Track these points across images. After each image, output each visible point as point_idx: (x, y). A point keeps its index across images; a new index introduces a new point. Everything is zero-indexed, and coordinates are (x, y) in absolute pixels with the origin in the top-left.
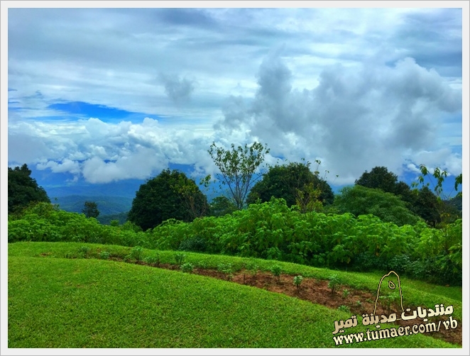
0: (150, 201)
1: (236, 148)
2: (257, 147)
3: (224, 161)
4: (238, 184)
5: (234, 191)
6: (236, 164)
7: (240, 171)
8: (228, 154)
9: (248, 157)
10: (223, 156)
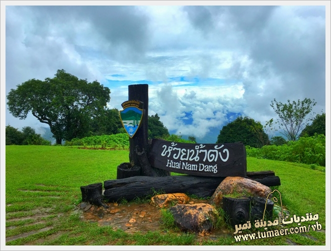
0: (229, 136)
1: (292, 103)
2: (307, 101)
3: (282, 111)
4: (292, 125)
5: (289, 130)
6: (291, 113)
7: (294, 117)
8: (285, 106)
9: (300, 108)
10: (281, 108)
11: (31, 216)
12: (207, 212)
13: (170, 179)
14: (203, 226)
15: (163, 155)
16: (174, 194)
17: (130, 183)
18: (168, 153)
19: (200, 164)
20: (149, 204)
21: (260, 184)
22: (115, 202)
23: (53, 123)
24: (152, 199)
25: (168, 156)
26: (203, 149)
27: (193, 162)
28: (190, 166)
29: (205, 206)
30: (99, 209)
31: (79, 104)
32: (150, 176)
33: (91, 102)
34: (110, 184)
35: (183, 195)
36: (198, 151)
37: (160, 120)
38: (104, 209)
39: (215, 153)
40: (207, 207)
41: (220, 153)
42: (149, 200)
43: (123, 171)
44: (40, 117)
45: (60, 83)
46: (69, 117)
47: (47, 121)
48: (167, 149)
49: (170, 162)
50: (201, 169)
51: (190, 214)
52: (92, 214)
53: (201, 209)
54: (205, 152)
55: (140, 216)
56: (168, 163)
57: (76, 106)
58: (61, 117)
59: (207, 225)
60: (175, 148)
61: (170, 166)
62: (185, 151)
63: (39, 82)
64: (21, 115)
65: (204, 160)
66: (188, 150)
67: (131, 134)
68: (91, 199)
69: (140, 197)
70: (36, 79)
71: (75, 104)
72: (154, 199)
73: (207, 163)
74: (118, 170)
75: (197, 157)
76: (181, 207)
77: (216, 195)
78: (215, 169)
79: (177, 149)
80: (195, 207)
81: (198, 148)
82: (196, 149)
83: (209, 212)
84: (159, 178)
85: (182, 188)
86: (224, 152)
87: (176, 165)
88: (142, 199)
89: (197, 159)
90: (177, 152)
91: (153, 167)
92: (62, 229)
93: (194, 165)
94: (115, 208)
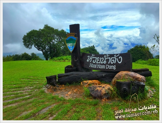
11: (23, 90)
12: (107, 89)
13: (91, 73)
14: (104, 96)
15: (88, 61)
16: (92, 80)
17: (70, 75)
18: (90, 60)
19: (107, 65)
20: (80, 85)
21: (139, 75)
22: (63, 84)
23: (44, 51)
24: (81, 83)
25: (90, 62)
26: (108, 57)
27: (103, 64)
28: (102, 66)
29: (106, 86)
30: (54, 88)
31: (55, 41)
32: (81, 72)
33: (61, 40)
34: (61, 76)
35: (97, 81)
36: (105, 58)
37: (95, 48)
38: (57, 88)
39: (114, 59)
40: (107, 86)
41: (117, 59)
42: (80, 84)
43: (68, 69)
44: (38, 48)
45: (46, 31)
46: (51, 47)
47: (41, 50)
48: (90, 58)
49: (91, 64)
50: (107, 67)
51: (98, 89)
52: (51, 90)
53: (104, 87)
54: (109, 59)
55: (74, 91)
56: (90, 65)
57: (54, 42)
58: (47, 48)
59: (106, 95)
60: (94, 57)
61: (91, 67)
62: (99, 58)
63: (36, 31)
64: (29, 47)
65: (109, 63)
66: (101, 58)
67: (71, 51)
68: (51, 83)
69: (75, 82)
70: (35, 30)
71: (53, 41)
72: (82, 83)
73: (110, 64)
74: (65, 69)
75: (105, 61)
76: (94, 86)
77: (113, 80)
78: (114, 68)
79: (95, 58)
80: (101, 87)
81: (106, 57)
82: (105, 57)
83: (108, 89)
84: (85, 72)
85: (97, 78)
86: (119, 58)
87: (94, 66)
88: (76, 83)
89: (105, 62)
90: (95, 59)
91: (83, 67)
92: (35, 96)
93: (104, 66)
94: (63, 87)
